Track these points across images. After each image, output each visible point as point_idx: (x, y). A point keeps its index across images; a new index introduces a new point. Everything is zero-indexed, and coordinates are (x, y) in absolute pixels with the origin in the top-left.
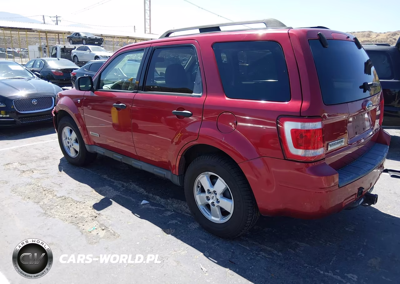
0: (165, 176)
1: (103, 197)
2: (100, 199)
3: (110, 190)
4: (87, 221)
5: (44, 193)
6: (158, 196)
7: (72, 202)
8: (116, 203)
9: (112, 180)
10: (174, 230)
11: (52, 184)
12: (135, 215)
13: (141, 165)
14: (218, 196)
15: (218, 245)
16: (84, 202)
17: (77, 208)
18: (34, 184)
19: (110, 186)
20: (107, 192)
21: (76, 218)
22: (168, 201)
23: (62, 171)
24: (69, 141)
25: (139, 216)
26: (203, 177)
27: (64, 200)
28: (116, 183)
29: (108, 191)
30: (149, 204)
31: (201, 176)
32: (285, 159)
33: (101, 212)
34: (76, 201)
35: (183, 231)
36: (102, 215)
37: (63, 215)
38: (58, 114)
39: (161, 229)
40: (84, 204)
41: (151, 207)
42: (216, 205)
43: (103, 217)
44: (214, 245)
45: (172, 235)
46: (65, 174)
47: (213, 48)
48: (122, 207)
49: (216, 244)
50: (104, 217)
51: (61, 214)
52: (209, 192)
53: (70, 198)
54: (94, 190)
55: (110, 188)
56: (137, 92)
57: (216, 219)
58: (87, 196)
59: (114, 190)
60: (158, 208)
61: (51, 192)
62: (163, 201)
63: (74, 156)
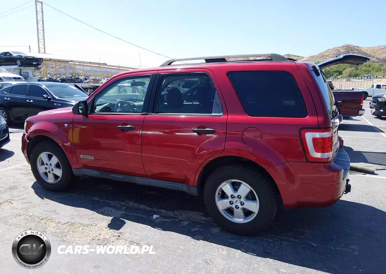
0: (180, 189)
1: (111, 218)
2: (111, 220)
3: (112, 210)
4: (113, 241)
5: (42, 221)
6: (163, 209)
7: (81, 226)
8: (129, 221)
9: (106, 201)
10: (201, 236)
11: (46, 212)
12: (157, 229)
13: (149, 181)
14: (242, 200)
15: (246, 242)
16: (96, 224)
17: (91, 231)
18: (24, 215)
19: (110, 206)
20: (110, 213)
21: (98, 240)
22: (175, 212)
23: (44, 198)
24: (47, 166)
25: (161, 229)
26: (225, 185)
27: (71, 225)
28: (113, 203)
29: (110, 211)
30: (161, 218)
31: (224, 183)
32: (307, 162)
33: (121, 230)
34: (86, 225)
35: (209, 235)
36: (124, 233)
37: (82, 239)
38: (32, 139)
39: (190, 237)
40: (96, 226)
41: (164, 220)
42: (240, 208)
43: (126, 235)
44: (244, 242)
45: (203, 240)
46: (51, 201)
47: (228, 76)
48: (138, 224)
49: (244, 241)
50: (128, 235)
51: (80, 239)
52: (232, 197)
53: (78, 223)
54: (95, 212)
55: (111, 209)
56: (147, 114)
57: (240, 220)
58: (94, 219)
59: (117, 210)
60: (171, 220)
61: (51, 220)
62: (170, 213)
63: (53, 181)
